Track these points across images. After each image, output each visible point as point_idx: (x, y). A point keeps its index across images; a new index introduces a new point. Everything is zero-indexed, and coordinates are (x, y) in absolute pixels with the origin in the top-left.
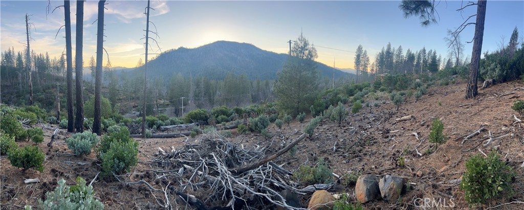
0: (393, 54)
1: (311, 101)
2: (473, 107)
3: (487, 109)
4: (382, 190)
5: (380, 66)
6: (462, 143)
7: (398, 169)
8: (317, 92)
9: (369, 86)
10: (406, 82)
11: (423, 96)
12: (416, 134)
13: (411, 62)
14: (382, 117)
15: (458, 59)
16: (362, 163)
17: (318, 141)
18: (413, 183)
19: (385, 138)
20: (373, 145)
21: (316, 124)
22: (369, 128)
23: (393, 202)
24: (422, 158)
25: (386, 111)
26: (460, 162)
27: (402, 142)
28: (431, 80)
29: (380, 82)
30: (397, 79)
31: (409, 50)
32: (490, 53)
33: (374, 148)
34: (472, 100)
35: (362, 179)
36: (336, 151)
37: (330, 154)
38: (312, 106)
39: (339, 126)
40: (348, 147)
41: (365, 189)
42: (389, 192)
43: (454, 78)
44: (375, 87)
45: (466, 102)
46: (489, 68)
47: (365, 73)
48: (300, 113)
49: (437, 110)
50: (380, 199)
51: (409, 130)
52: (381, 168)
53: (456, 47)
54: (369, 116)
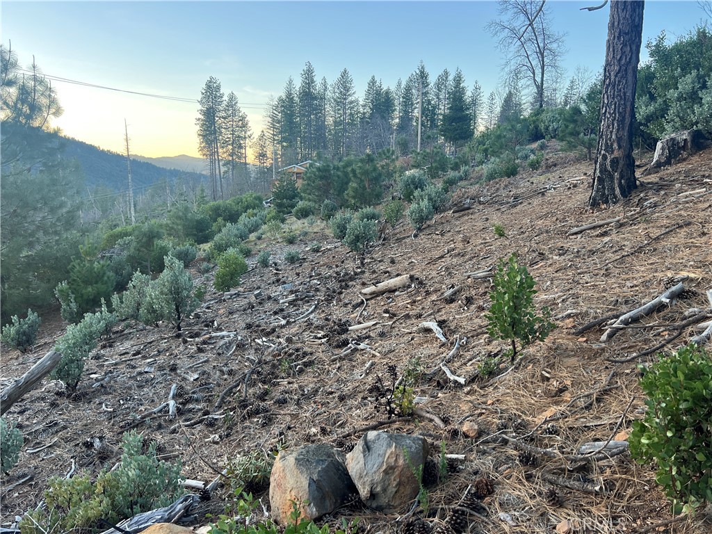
0: (323, 98)
1: (58, 267)
2: (623, 230)
3: (683, 232)
4: (361, 477)
5: (284, 139)
6: (604, 337)
7: (397, 425)
8: (74, 234)
9: (257, 204)
10: (376, 180)
11: (437, 217)
12: (433, 325)
13: (383, 117)
14: (317, 290)
15: (540, 88)
16: (275, 430)
17: (103, 398)
18: (454, 456)
19: (338, 347)
20: (301, 371)
21: (88, 340)
22: (282, 327)
23: (398, 510)
24: (467, 389)
25: (325, 272)
26: (606, 392)
27: (391, 351)
28: (456, 167)
29: (295, 189)
30: (346, 174)
31: (373, 82)
32: (669, 43)
33: (308, 381)
34: (618, 208)
35: (291, 459)
36: (180, 412)
37: (160, 427)
38: (64, 285)
39: (178, 336)
40: (218, 393)
41: (305, 483)
42: (383, 480)
43: (532, 151)
44: (280, 206)
45: (595, 218)
46: (672, 94)
47: (238, 166)
48: (15, 318)
49: (491, 252)
50: (358, 506)
51: (407, 317)
52: (339, 430)
53: (531, 48)
54: (276, 291)
